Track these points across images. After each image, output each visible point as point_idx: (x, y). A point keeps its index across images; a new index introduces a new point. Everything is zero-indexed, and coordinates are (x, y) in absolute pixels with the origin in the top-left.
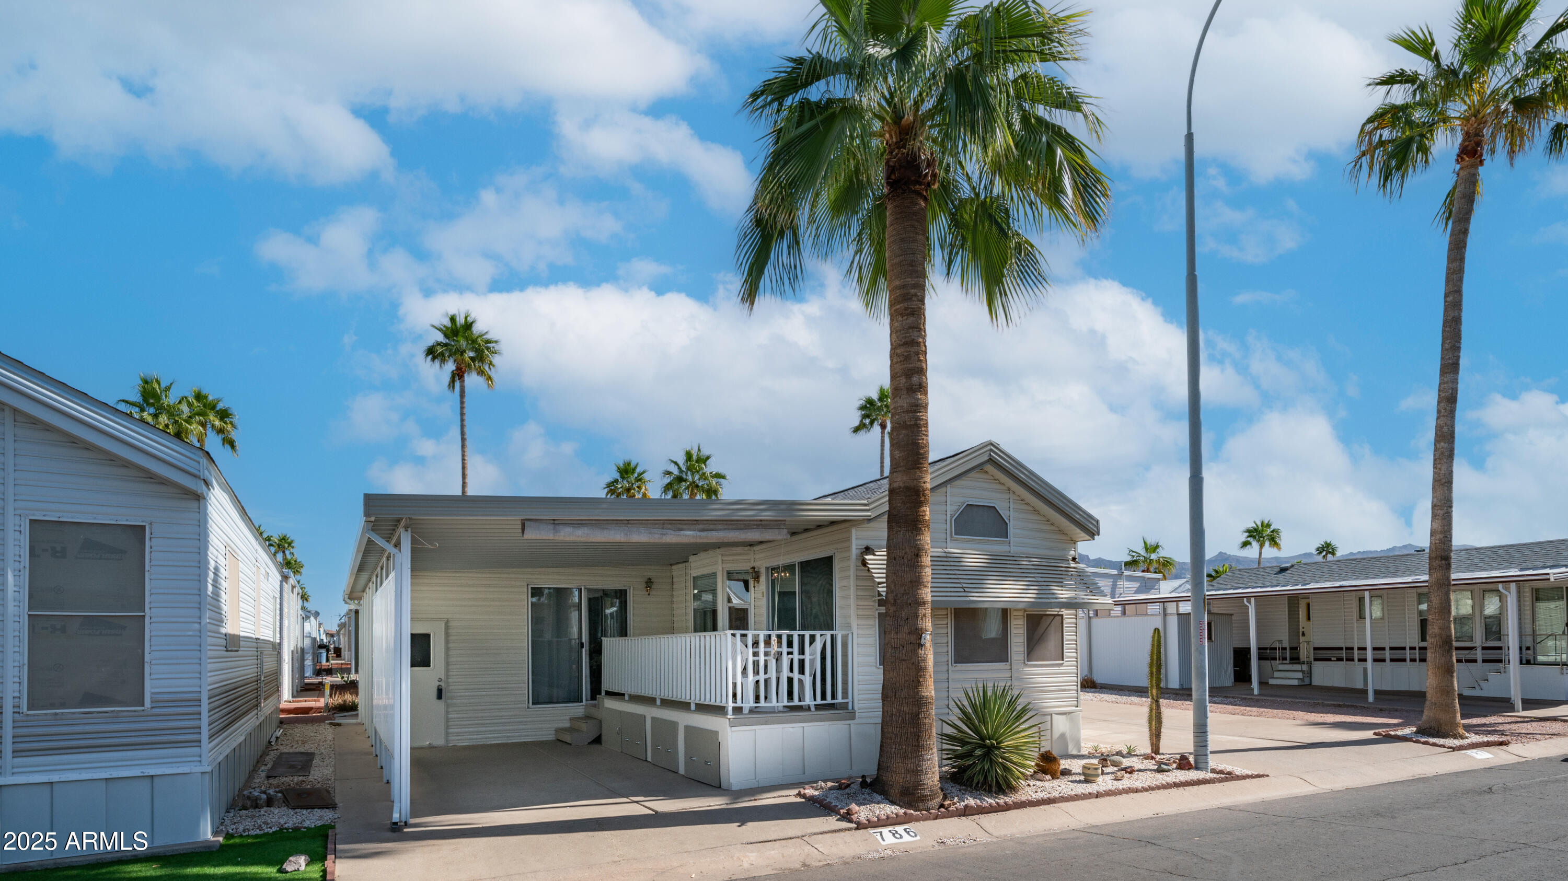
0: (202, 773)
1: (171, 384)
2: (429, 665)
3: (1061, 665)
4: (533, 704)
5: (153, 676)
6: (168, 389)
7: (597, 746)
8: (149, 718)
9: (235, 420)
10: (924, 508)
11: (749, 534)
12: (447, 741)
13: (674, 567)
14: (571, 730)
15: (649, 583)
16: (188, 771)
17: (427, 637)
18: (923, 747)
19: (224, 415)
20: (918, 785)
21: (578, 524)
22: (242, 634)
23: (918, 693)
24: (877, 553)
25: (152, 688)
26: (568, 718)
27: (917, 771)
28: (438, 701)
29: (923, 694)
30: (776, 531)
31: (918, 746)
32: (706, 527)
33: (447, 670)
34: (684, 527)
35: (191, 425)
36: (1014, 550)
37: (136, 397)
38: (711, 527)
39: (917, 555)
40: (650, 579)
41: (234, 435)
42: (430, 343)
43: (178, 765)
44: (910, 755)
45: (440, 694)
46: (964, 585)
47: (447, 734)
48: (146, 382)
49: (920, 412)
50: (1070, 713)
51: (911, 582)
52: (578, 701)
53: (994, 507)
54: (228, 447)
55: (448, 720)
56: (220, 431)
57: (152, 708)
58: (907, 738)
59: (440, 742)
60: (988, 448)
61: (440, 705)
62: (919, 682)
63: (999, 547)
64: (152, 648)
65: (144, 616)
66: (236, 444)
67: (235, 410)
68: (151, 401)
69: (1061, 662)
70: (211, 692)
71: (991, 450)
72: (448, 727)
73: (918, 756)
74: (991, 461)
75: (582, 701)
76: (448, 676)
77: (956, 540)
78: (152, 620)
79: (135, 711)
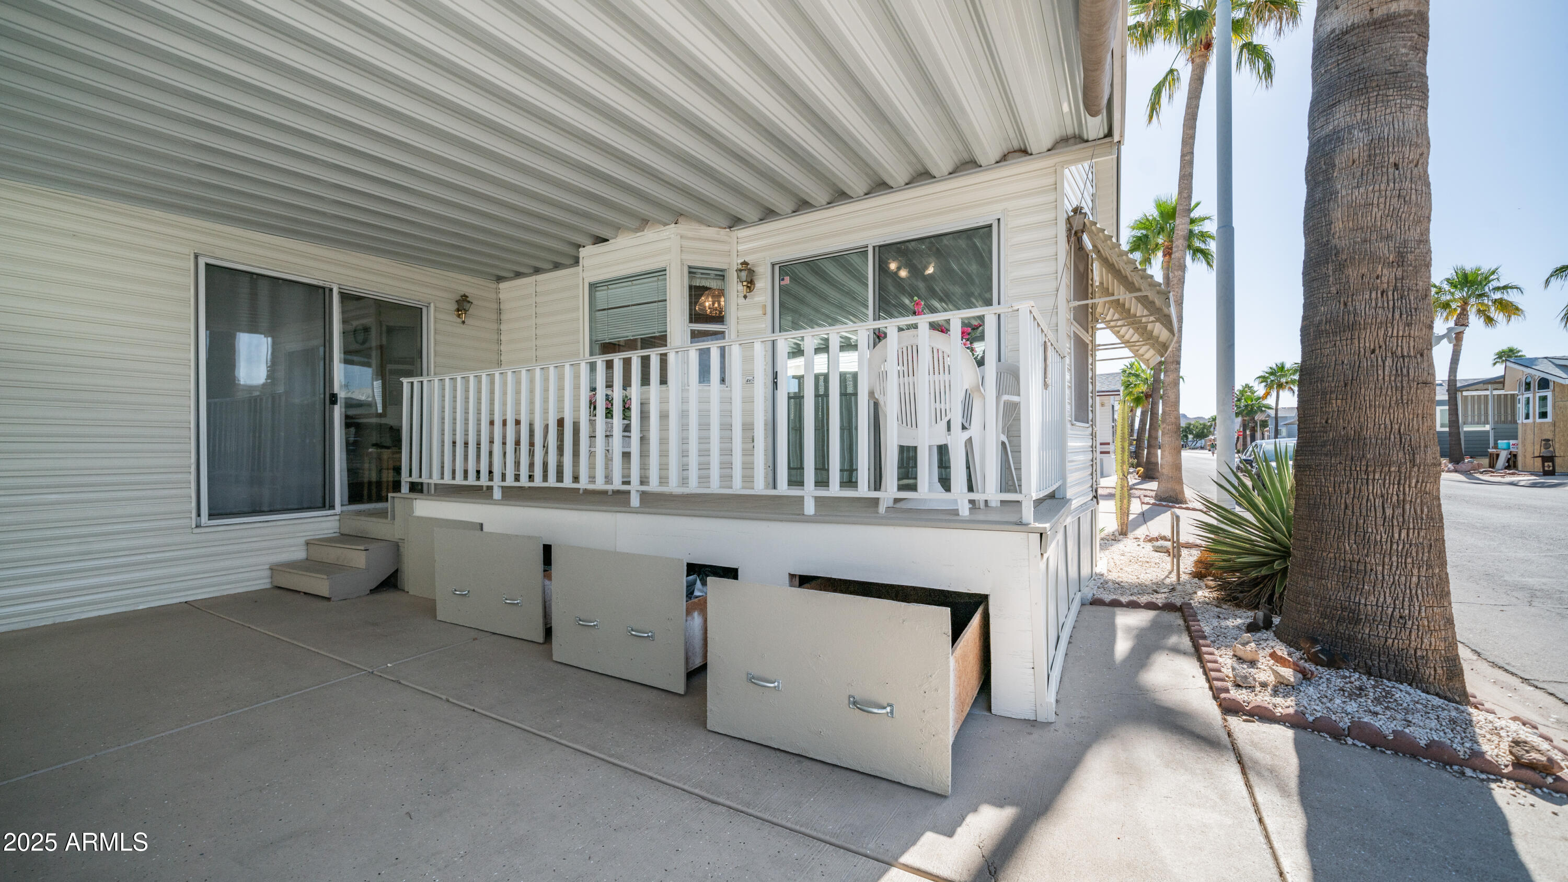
4: (212, 516)
7: (388, 597)
13: (503, 286)
14: (310, 565)
15: (463, 304)
26: (303, 540)
40: (465, 296)
52: (323, 507)
75: (332, 507)
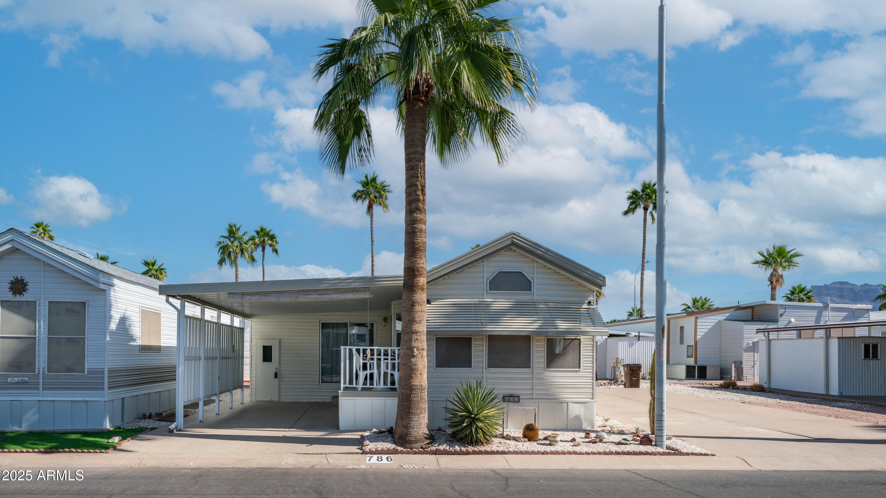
0: (104, 401)
1: (240, 226)
2: (271, 361)
3: (579, 371)
4: (322, 382)
5: (88, 362)
6: (238, 229)
8: (87, 378)
9: (277, 239)
10: (419, 279)
11: (347, 295)
12: (279, 399)
15: (385, 320)
16: (99, 400)
17: (270, 348)
18: (412, 413)
19: (272, 238)
20: (408, 434)
21: (254, 294)
22: (162, 345)
23: (410, 383)
24: (432, 303)
25: (88, 366)
27: (408, 426)
28: (275, 379)
29: (414, 384)
30: (364, 293)
31: (409, 413)
32: (323, 292)
33: (280, 364)
34: (311, 293)
35: (247, 245)
36: (536, 298)
37: (227, 234)
38: (326, 292)
39: (413, 305)
40: (385, 317)
41: (277, 247)
42: (354, 191)
43: (96, 397)
44: (404, 418)
45: (276, 376)
46: (483, 321)
47: (280, 396)
48: (230, 226)
49: (416, 224)
50: (584, 403)
51: (409, 320)
53: (521, 272)
54: (275, 253)
55: (280, 389)
56: (271, 245)
57: (88, 374)
58: (404, 408)
59: (276, 399)
60: (511, 236)
61: (276, 381)
62: (411, 376)
63: (523, 296)
64: (88, 351)
65: (85, 338)
66: (278, 251)
67: (277, 235)
68: (232, 235)
69: (578, 369)
70: (109, 369)
71: (513, 238)
72: (280, 392)
73: (409, 418)
74: (513, 244)
76: (280, 367)
77: (491, 293)
78: (88, 339)
79: (82, 375)
